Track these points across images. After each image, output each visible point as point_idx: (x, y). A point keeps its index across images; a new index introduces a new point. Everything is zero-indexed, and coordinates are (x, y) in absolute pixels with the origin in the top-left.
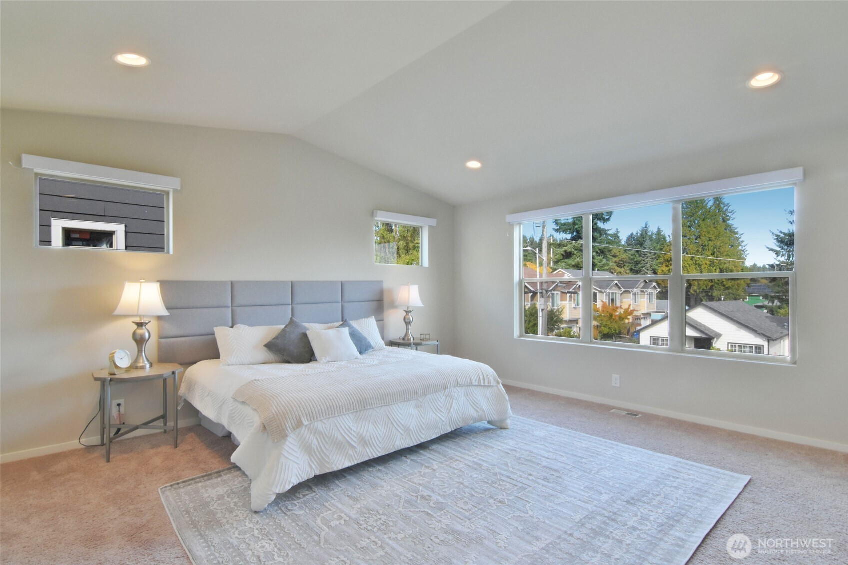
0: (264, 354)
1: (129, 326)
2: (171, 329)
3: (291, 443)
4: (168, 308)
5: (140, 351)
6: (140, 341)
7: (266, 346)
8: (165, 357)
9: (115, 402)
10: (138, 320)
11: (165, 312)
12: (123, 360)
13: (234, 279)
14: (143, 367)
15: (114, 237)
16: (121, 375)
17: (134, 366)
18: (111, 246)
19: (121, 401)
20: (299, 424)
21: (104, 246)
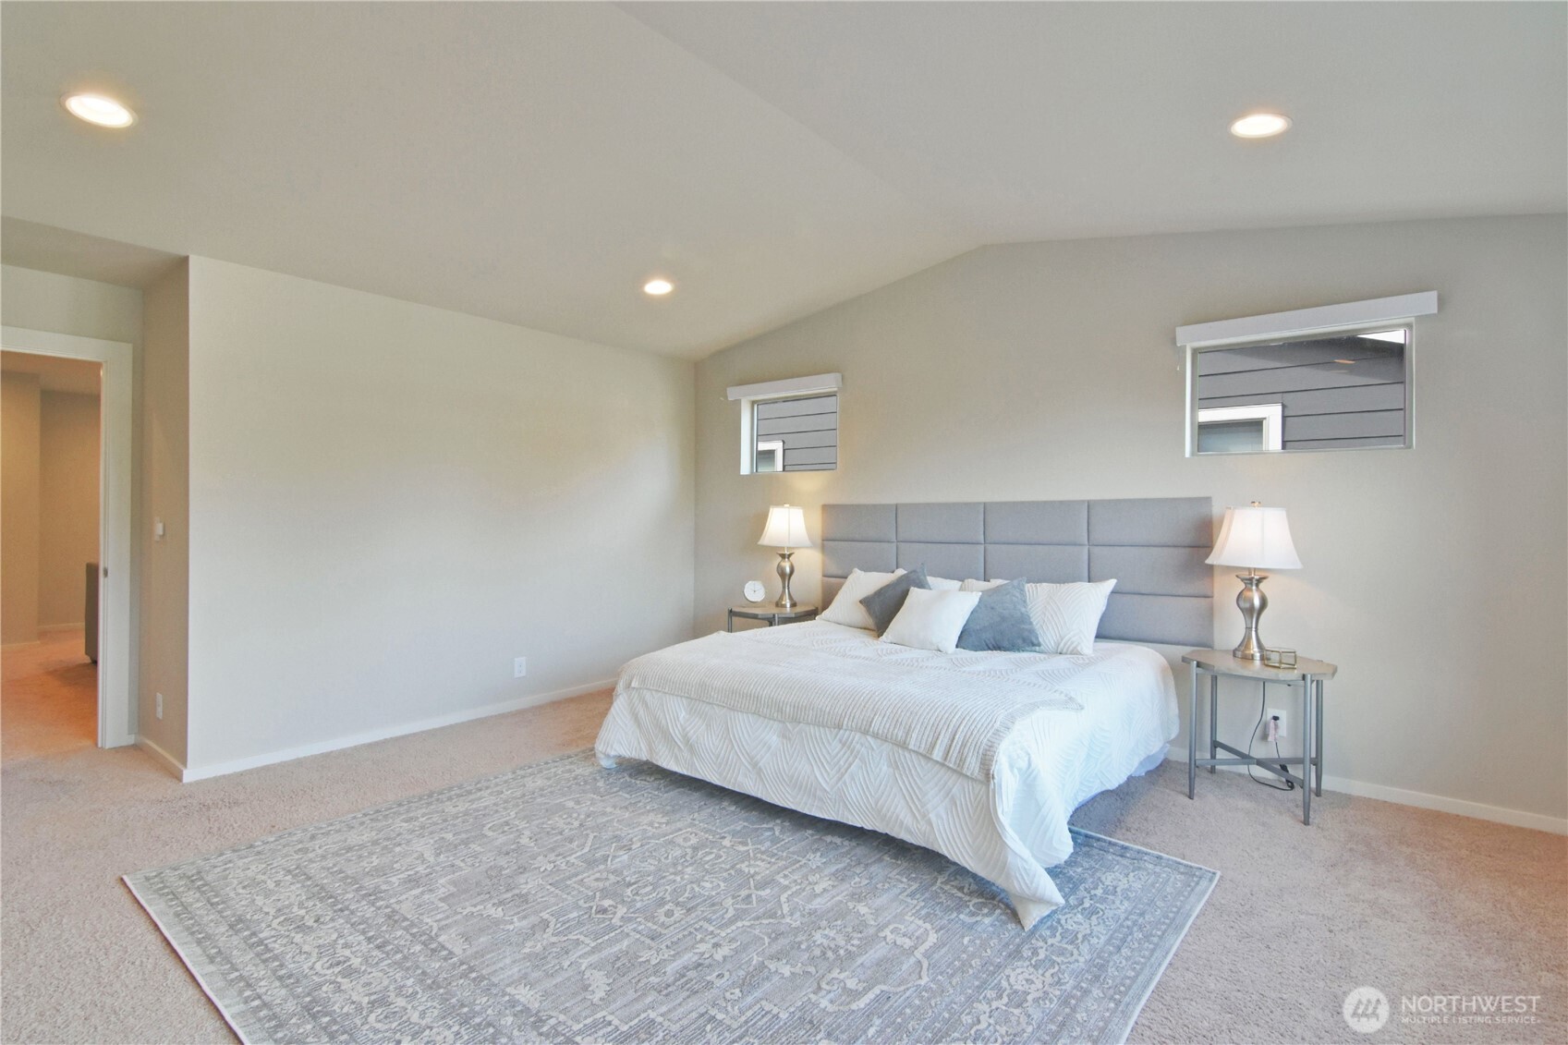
2: (831, 567)
5: (784, 587)
7: (861, 602)
12: (757, 593)
17: (775, 603)
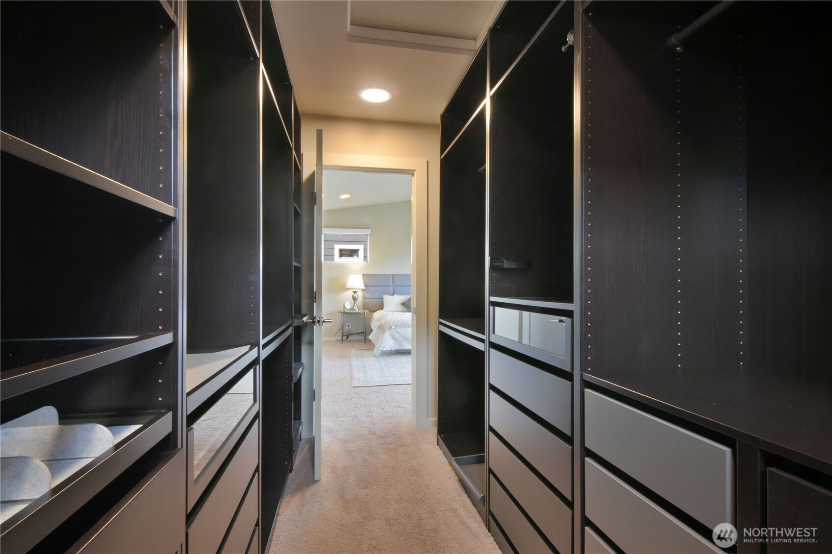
0: (401, 308)
1: (351, 293)
2: (368, 296)
3: (387, 334)
4: (365, 286)
5: (355, 303)
6: (355, 299)
7: (402, 304)
8: (365, 306)
9: (347, 324)
10: (354, 290)
11: (364, 288)
12: (348, 306)
13: (393, 273)
14: (356, 310)
15: (359, 252)
16: (346, 311)
17: (352, 309)
18: (358, 257)
19: (349, 324)
20: (390, 328)
21: (355, 257)
